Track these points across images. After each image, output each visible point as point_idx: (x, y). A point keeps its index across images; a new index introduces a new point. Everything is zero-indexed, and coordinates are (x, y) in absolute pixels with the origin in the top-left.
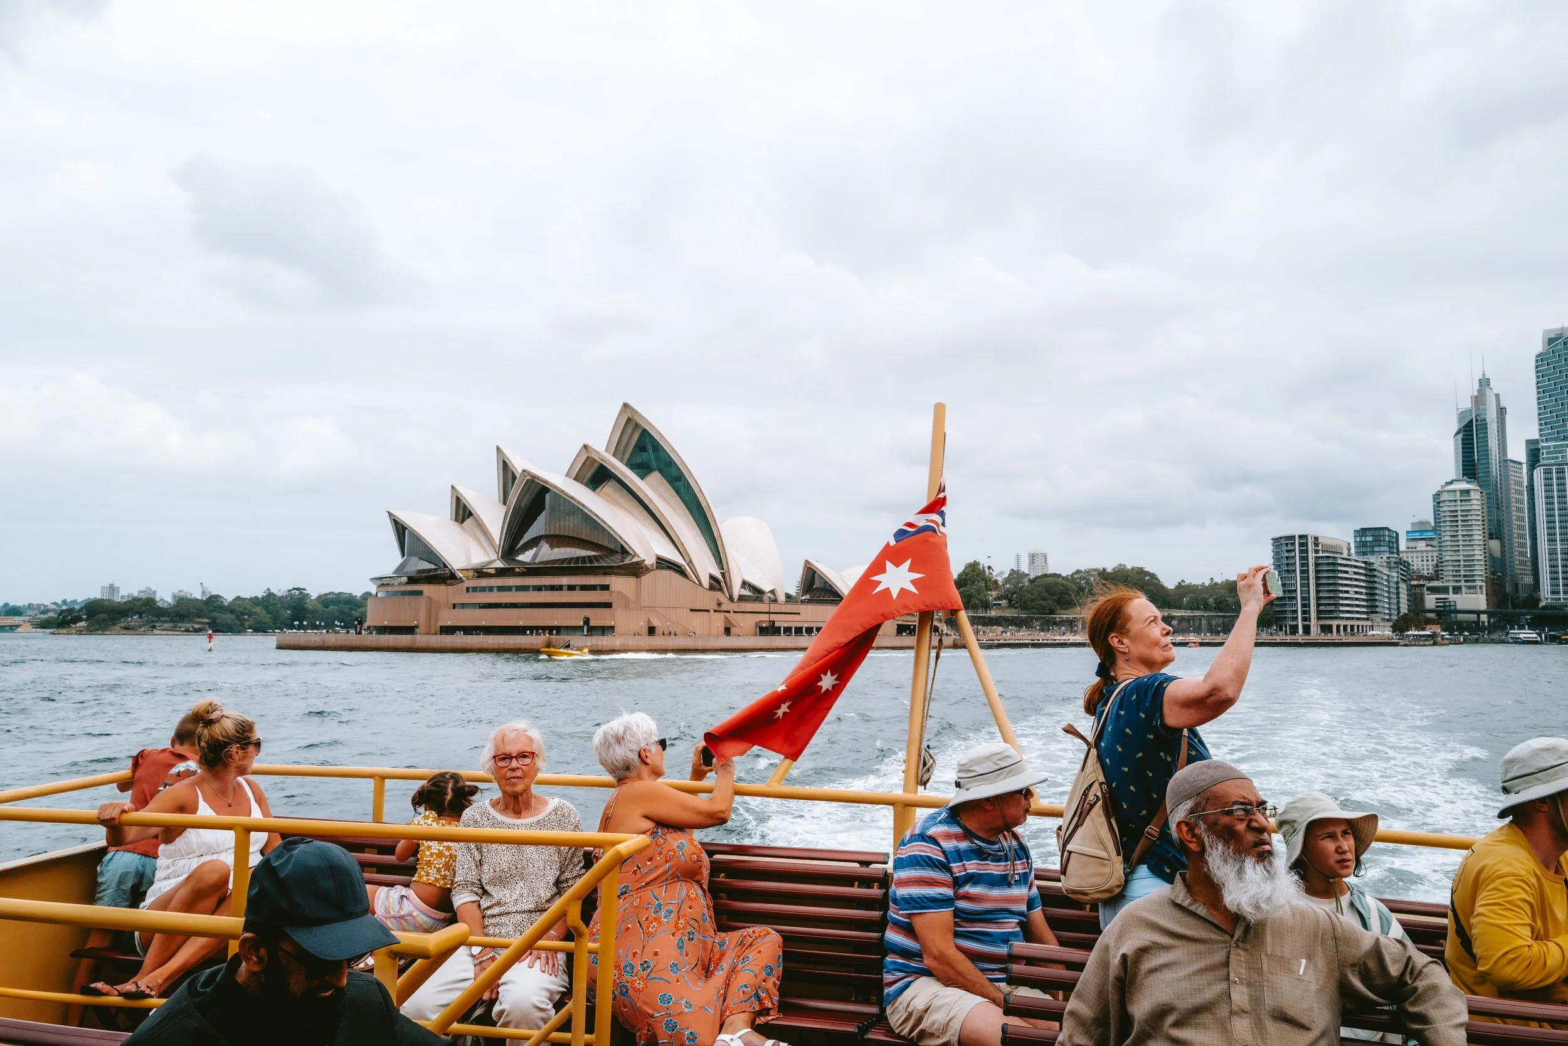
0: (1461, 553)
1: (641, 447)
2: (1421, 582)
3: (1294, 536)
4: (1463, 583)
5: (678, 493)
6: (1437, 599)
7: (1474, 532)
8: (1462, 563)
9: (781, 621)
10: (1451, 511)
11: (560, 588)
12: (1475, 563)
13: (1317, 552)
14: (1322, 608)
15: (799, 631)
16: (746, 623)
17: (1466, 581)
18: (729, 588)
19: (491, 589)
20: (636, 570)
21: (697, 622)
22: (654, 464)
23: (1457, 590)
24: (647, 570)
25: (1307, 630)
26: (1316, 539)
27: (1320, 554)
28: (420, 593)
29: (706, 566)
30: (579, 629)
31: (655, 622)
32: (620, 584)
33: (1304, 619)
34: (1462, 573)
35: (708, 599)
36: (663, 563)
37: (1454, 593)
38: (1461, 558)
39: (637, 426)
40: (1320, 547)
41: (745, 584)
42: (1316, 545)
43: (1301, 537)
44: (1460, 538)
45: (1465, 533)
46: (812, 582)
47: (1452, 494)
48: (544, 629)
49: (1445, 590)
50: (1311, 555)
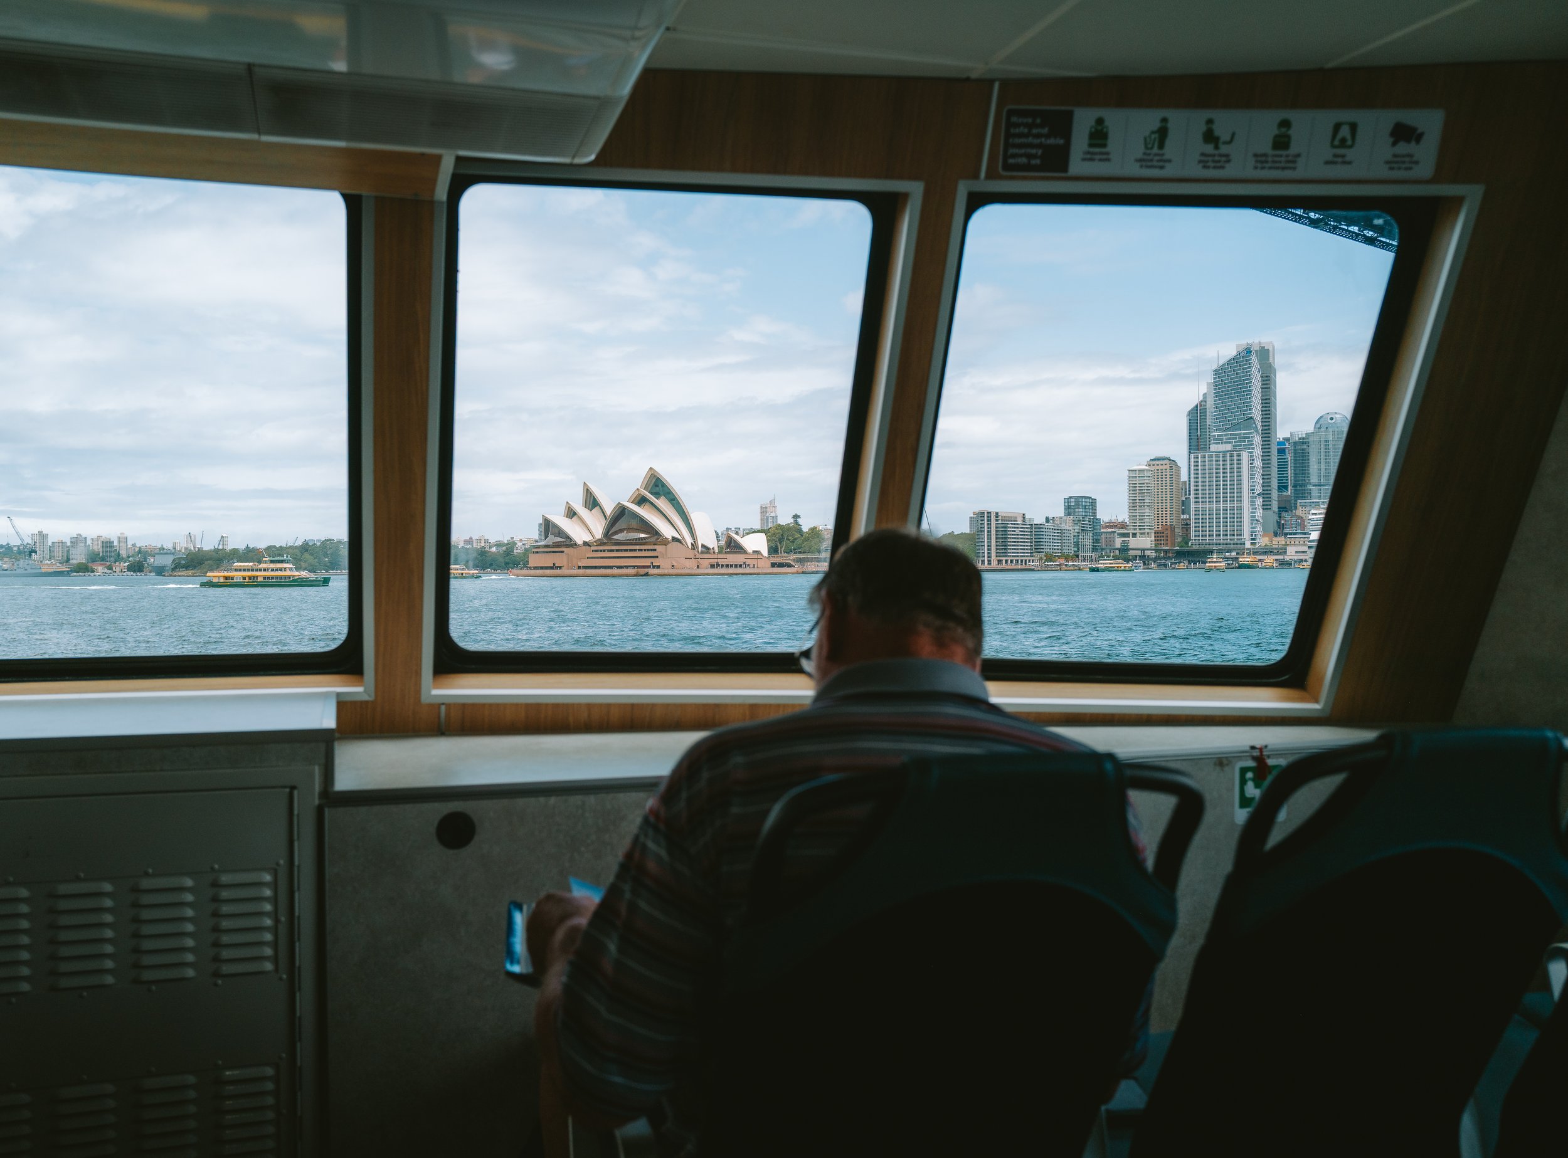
0: (1138, 511)
1: (656, 485)
2: (1113, 530)
3: (984, 513)
4: (1138, 531)
5: (673, 506)
6: (1123, 541)
7: (1145, 498)
8: (1138, 517)
9: (721, 562)
10: (1133, 484)
11: (635, 550)
12: (1145, 517)
13: (997, 520)
14: (998, 551)
15: (727, 566)
16: (706, 563)
17: (1140, 529)
18: (698, 548)
19: (604, 551)
20: (665, 542)
21: (688, 563)
22: (661, 493)
23: (1134, 535)
24: (669, 542)
25: (989, 562)
26: (997, 513)
27: (1000, 522)
28: (563, 552)
29: (689, 541)
30: (650, 567)
31: (675, 564)
32: (659, 548)
33: (988, 557)
34: (1138, 524)
35: (691, 554)
36: (674, 539)
37: (1133, 537)
38: (1138, 514)
39: (655, 476)
40: (1000, 518)
41: (703, 546)
42: (997, 517)
43: (988, 513)
44: (1138, 501)
45: (1141, 498)
46: (730, 543)
47: (1134, 472)
48: (634, 567)
49: (1127, 535)
50: (993, 523)
